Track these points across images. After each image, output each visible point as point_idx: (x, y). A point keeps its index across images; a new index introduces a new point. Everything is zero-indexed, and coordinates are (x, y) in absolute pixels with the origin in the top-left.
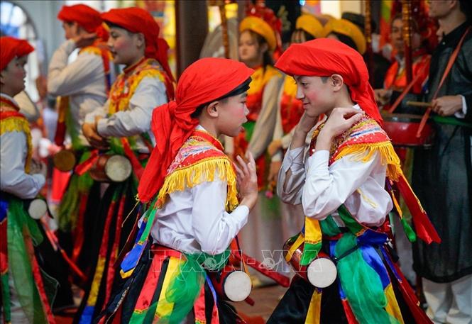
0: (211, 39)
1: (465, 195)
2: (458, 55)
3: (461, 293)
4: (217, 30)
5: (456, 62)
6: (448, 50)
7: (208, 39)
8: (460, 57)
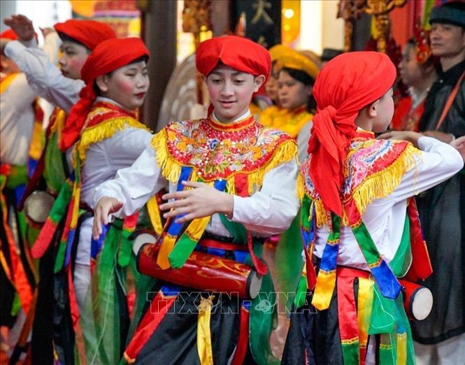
0: (179, 73)
1: (458, 250)
2: (457, 95)
3: (447, 356)
4: (186, 61)
5: (455, 102)
6: (445, 88)
7: (176, 71)
8: (459, 97)
